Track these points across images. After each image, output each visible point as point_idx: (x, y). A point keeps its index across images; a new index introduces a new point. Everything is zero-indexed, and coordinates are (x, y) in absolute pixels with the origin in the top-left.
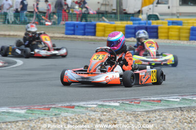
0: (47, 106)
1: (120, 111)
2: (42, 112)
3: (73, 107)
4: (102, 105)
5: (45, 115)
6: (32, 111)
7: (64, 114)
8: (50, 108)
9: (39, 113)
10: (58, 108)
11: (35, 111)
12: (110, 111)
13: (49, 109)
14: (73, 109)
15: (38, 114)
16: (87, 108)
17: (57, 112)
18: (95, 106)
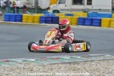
16: (16, 62)
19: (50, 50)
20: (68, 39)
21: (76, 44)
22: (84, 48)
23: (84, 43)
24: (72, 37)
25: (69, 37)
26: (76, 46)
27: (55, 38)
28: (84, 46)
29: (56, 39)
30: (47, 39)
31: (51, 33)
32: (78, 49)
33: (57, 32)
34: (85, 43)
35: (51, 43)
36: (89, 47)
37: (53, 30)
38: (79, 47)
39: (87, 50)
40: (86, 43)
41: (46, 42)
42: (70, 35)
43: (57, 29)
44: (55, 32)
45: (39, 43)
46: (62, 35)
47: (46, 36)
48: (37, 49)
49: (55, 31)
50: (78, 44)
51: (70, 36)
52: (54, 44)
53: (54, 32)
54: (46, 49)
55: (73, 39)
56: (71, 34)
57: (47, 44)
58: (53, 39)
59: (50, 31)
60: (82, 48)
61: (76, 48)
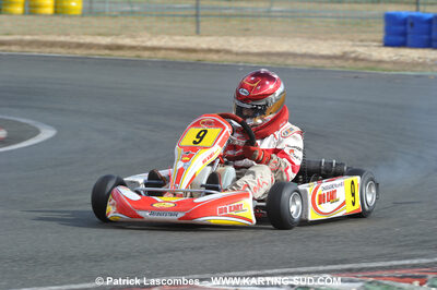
21: (317, 188)
22: (354, 204)
23: (350, 179)
26: (320, 196)
27: (217, 161)
28: (353, 195)
29: (222, 164)
31: (202, 138)
32: (327, 208)
33: (228, 129)
34: (357, 180)
35: (201, 187)
38: (332, 197)
40: (359, 177)
41: (178, 181)
43: (224, 116)
44: (219, 130)
45: (146, 184)
46: (251, 142)
47: (178, 151)
48: (140, 213)
49: (217, 124)
50: (325, 183)
52: (217, 189)
53: (213, 132)
54: (181, 215)
59: (197, 125)
60: (344, 203)
61: (320, 203)
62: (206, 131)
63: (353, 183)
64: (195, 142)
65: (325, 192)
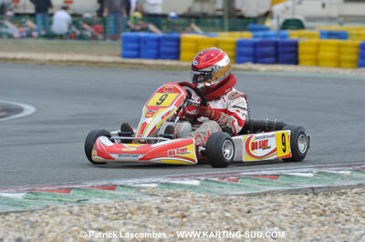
0: (66, 187)
1: (200, 195)
2: (55, 196)
3: (113, 188)
4: (168, 185)
5: (61, 201)
6: (36, 194)
7: (94, 200)
8: (71, 189)
9: (49, 197)
10: (84, 190)
11: (41, 194)
12: (180, 195)
13: (68, 190)
14: (112, 192)
15: (47, 199)
16: (138, 189)
17: (81, 196)
18: (154, 185)
19: (155, 160)
20: (225, 120)
21: (250, 138)
22: (284, 151)
23: (281, 132)
24: (241, 111)
25: (231, 110)
27: (178, 118)
28: (284, 144)
29: (181, 120)
30: (148, 121)
31: (163, 101)
33: (183, 94)
34: (288, 133)
35: (161, 136)
36: (302, 147)
37: (170, 89)
38: (264, 145)
39: (296, 158)
40: (289, 131)
41: (142, 132)
42: (232, 104)
44: (176, 95)
45: (120, 135)
46: (204, 103)
47: (145, 110)
48: (113, 156)
49: (176, 91)
51: (234, 107)
53: (172, 97)
54: (141, 156)
55: (243, 118)
56: (235, 102)
57: (145, 136)
58: (168, 120)
59: (161, 91)
60: (275, 150)
61: (253, 149)
62: (167, 95)
63: (283, 135)
64: (158, 103)
65: (258, 141)
